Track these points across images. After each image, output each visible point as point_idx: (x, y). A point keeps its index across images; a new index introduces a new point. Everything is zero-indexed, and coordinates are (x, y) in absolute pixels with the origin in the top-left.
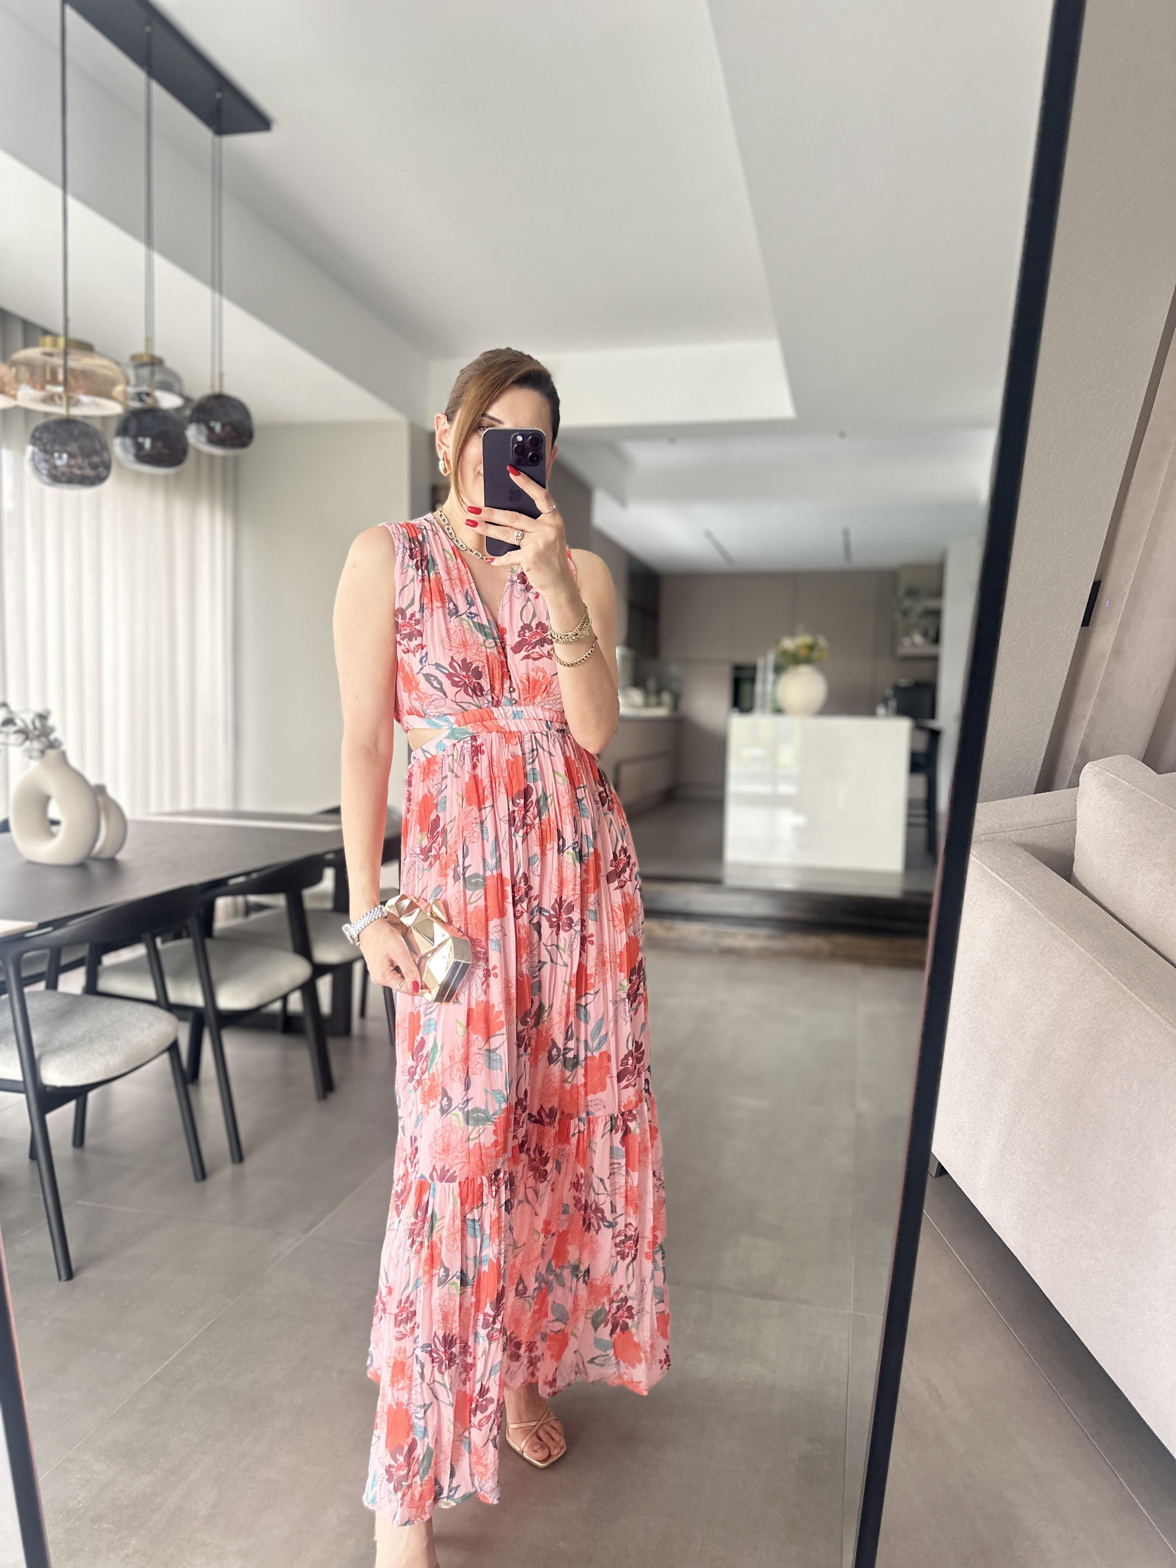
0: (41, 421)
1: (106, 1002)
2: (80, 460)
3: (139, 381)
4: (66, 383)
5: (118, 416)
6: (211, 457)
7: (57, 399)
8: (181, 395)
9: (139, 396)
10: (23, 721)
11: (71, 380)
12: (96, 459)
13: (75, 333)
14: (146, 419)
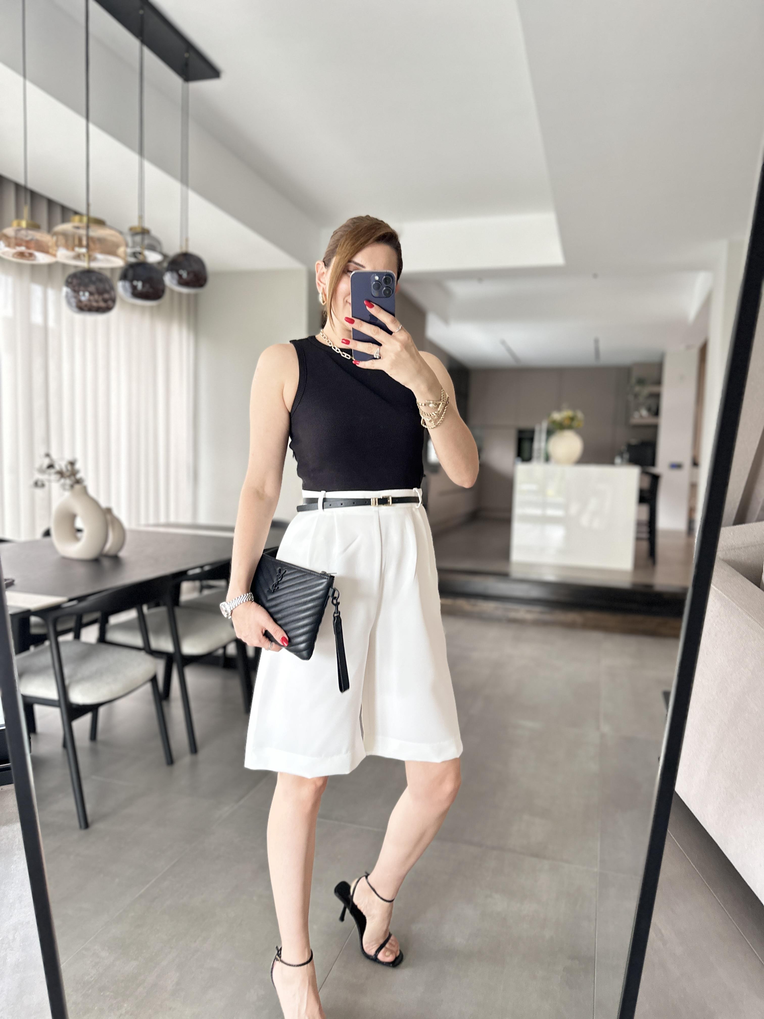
0: (71, 271)
1: (111, 649)
2: (96, 297)
3: (134, 245)
4: (88, 247)
5: (121, 268)
6: (180, 294)
7: (82, 257)
8: (161, 253)
9: (134, 255)
10: (60, 465)
11: (91, 245)
12: (106, 296)
13: (94, 214)
14: (139, 269)
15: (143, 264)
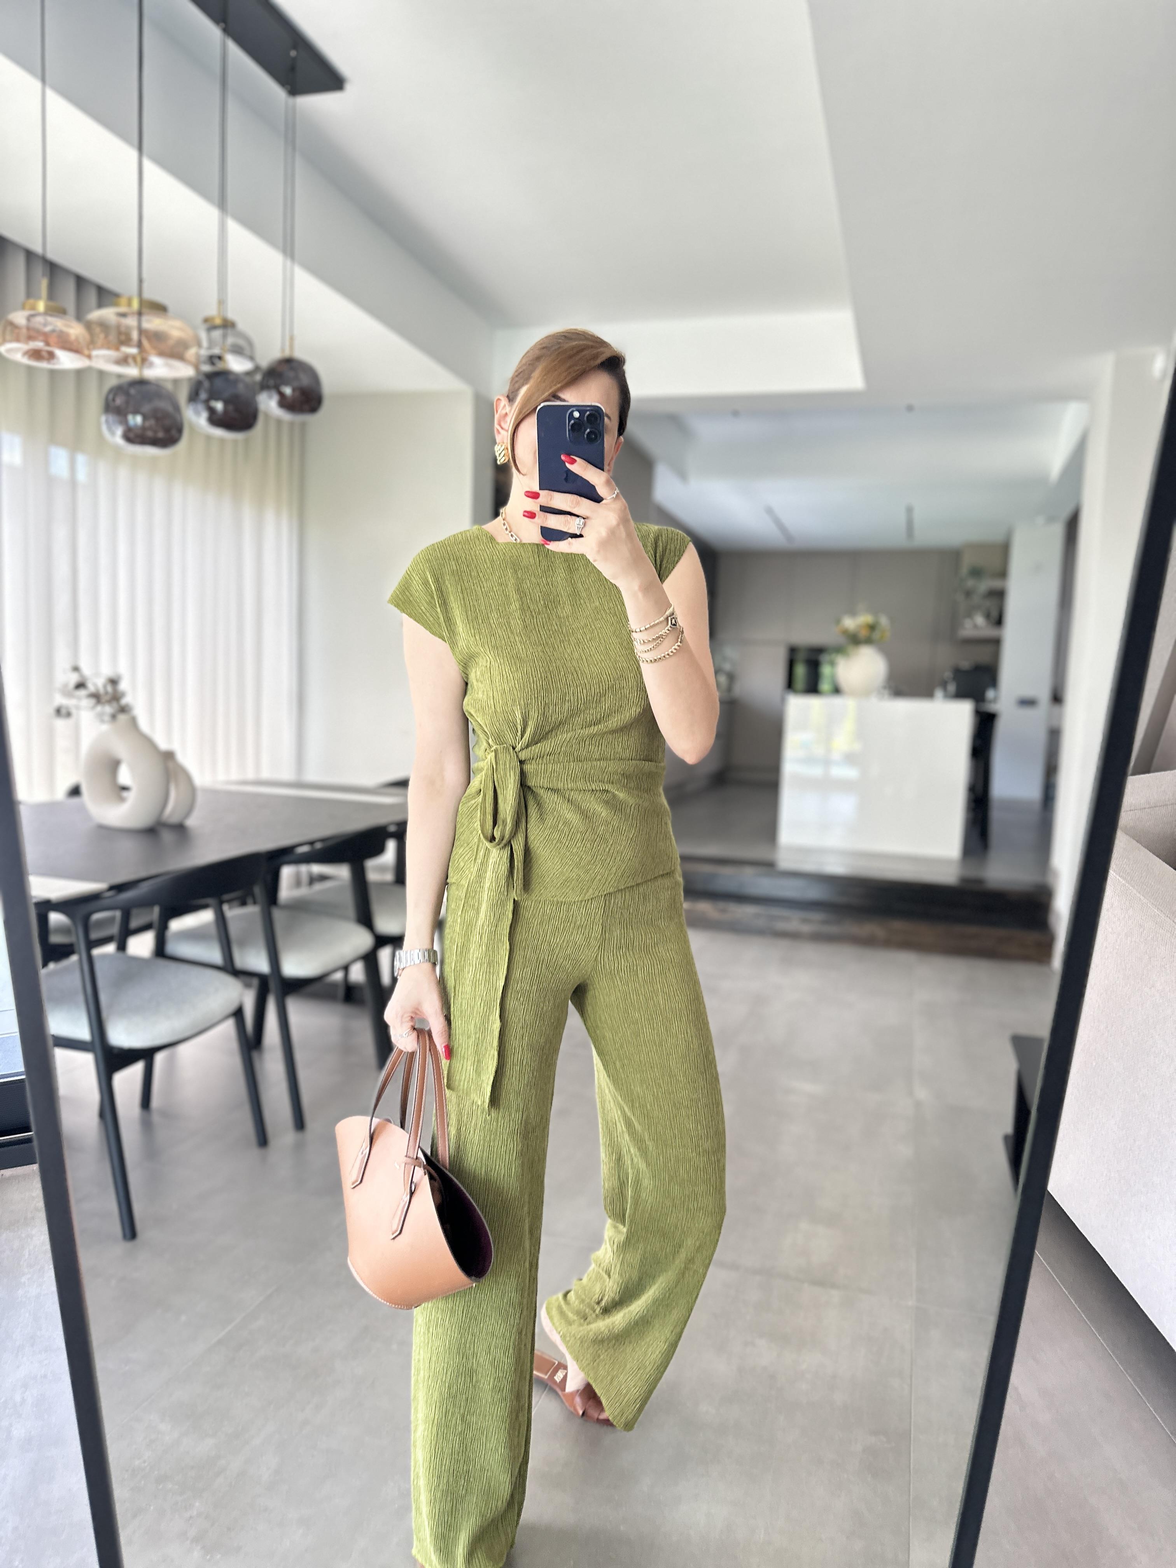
0: (113, 383)
1: (173, 965)
2: (153, 422)
3: (211, 343)
4: (140, 345)
5: (190, 379)
6: (282, 422)
7: (130, 360)
8: (252, 358)
9: (211, 360)
10: (95, 685)
11: (145, 342)
12: (169, 423)
13: (148, 295)
14: (219, 382)
15: (224, 374)
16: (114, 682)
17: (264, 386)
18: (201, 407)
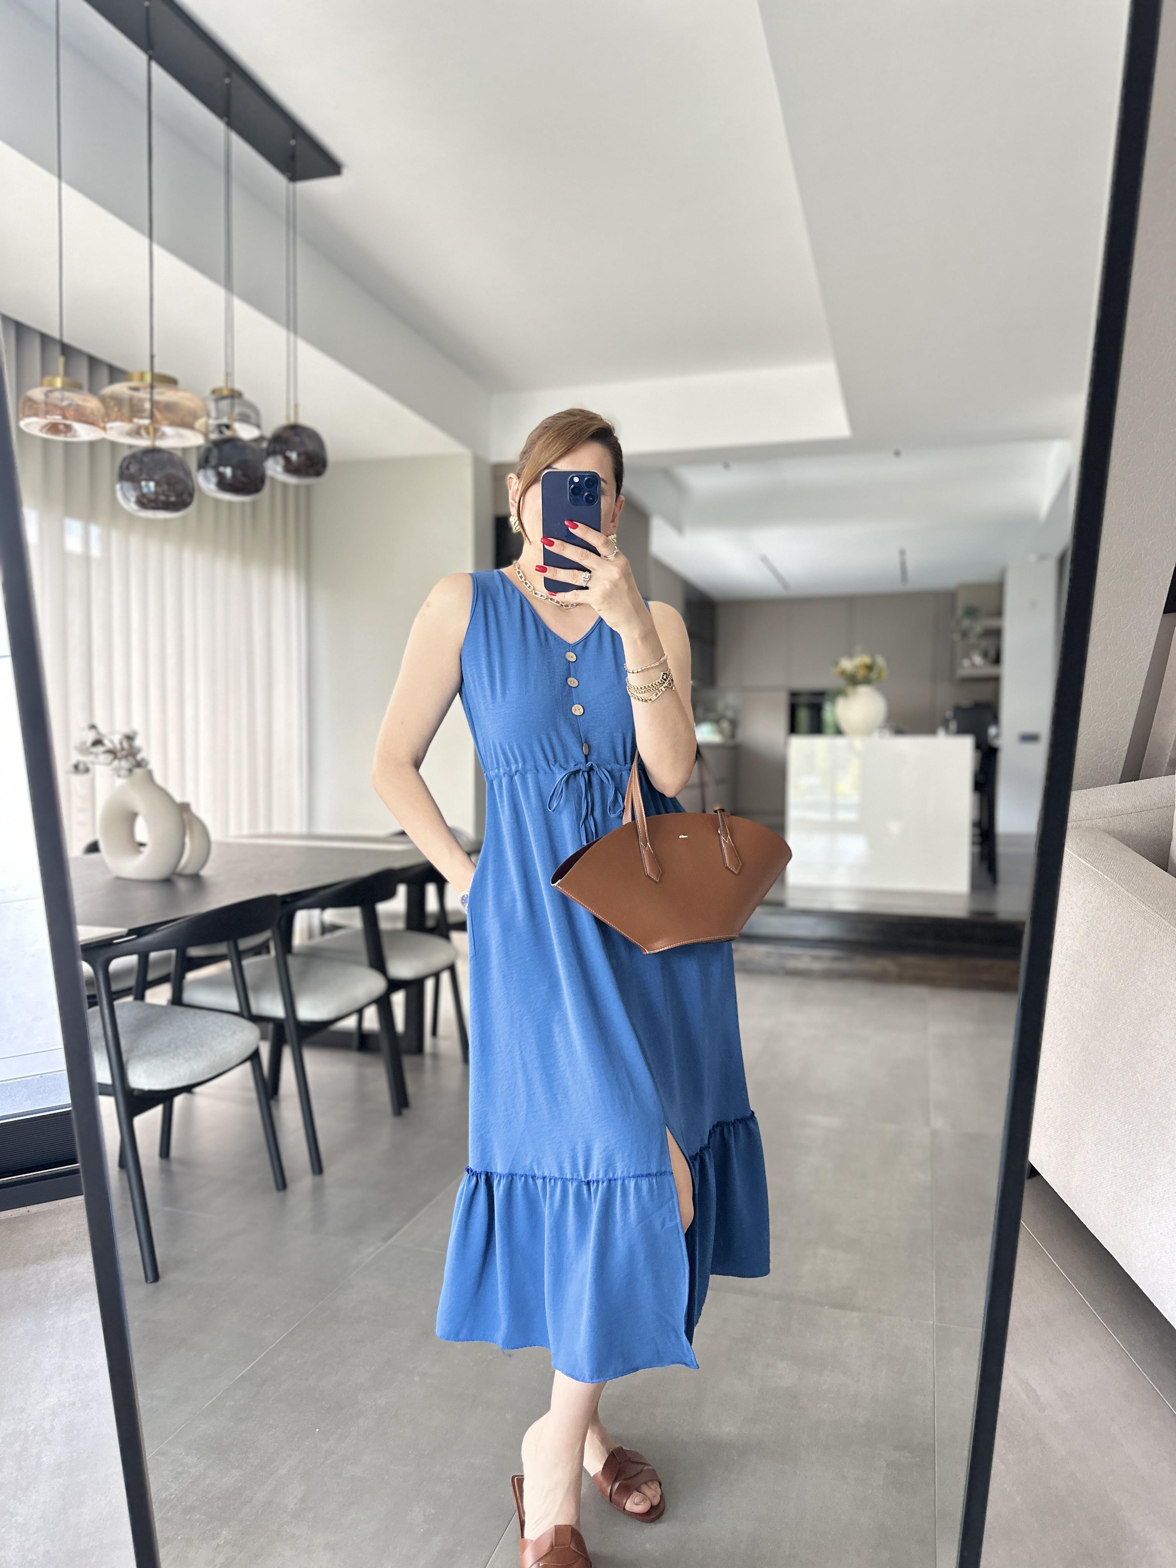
0: (126, 453)
1: (191, 1012)
2: (165, 488)
3: (219, 414)
4: (152, 416)
5: (200, 447)
6: (287, 486)
7: (143, 432)
8: (258, 426)
9: (220, 428)
10: (112, 741)
11: (157, 415)
12: (180, 487)
13: (161, 369)
14: (227, 448)
15: (234, 441)
16: (130, 738)
17: (271, 453)
18: (210, 473)
